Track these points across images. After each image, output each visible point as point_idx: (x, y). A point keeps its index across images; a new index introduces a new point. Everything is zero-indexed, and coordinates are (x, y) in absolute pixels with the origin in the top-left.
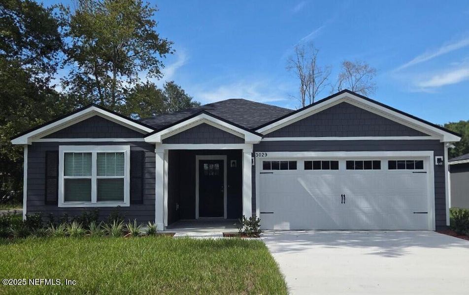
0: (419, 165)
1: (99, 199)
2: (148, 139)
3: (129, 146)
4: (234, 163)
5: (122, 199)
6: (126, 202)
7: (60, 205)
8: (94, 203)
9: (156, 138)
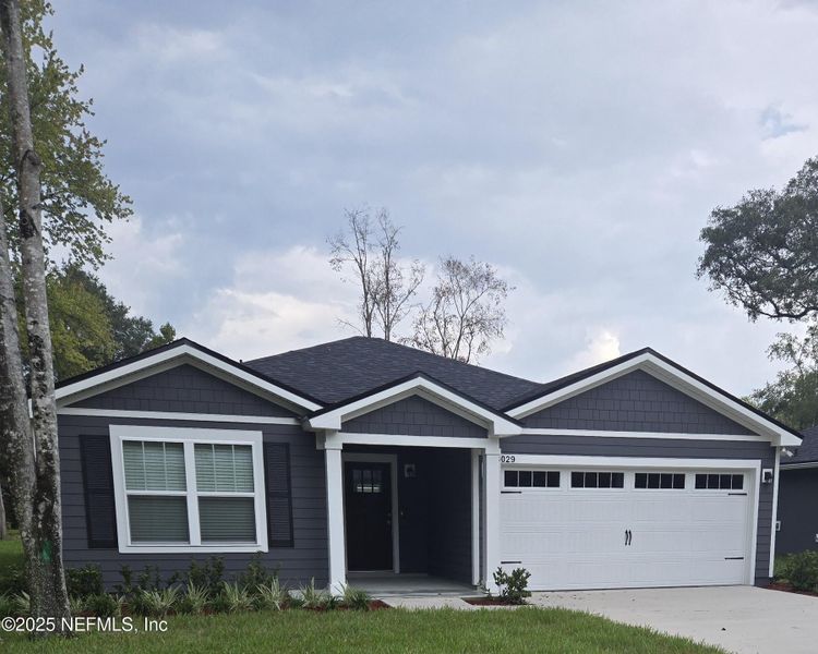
0: (733, 481)
1: (205, 538)
2: (315, 423)
3: (260, 433)
4: (409, 470)
5: (252, 537)
6: (262, 544)
7: (122, 550)
8: (196, 544)
9: (331, 420)
